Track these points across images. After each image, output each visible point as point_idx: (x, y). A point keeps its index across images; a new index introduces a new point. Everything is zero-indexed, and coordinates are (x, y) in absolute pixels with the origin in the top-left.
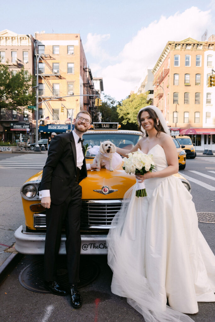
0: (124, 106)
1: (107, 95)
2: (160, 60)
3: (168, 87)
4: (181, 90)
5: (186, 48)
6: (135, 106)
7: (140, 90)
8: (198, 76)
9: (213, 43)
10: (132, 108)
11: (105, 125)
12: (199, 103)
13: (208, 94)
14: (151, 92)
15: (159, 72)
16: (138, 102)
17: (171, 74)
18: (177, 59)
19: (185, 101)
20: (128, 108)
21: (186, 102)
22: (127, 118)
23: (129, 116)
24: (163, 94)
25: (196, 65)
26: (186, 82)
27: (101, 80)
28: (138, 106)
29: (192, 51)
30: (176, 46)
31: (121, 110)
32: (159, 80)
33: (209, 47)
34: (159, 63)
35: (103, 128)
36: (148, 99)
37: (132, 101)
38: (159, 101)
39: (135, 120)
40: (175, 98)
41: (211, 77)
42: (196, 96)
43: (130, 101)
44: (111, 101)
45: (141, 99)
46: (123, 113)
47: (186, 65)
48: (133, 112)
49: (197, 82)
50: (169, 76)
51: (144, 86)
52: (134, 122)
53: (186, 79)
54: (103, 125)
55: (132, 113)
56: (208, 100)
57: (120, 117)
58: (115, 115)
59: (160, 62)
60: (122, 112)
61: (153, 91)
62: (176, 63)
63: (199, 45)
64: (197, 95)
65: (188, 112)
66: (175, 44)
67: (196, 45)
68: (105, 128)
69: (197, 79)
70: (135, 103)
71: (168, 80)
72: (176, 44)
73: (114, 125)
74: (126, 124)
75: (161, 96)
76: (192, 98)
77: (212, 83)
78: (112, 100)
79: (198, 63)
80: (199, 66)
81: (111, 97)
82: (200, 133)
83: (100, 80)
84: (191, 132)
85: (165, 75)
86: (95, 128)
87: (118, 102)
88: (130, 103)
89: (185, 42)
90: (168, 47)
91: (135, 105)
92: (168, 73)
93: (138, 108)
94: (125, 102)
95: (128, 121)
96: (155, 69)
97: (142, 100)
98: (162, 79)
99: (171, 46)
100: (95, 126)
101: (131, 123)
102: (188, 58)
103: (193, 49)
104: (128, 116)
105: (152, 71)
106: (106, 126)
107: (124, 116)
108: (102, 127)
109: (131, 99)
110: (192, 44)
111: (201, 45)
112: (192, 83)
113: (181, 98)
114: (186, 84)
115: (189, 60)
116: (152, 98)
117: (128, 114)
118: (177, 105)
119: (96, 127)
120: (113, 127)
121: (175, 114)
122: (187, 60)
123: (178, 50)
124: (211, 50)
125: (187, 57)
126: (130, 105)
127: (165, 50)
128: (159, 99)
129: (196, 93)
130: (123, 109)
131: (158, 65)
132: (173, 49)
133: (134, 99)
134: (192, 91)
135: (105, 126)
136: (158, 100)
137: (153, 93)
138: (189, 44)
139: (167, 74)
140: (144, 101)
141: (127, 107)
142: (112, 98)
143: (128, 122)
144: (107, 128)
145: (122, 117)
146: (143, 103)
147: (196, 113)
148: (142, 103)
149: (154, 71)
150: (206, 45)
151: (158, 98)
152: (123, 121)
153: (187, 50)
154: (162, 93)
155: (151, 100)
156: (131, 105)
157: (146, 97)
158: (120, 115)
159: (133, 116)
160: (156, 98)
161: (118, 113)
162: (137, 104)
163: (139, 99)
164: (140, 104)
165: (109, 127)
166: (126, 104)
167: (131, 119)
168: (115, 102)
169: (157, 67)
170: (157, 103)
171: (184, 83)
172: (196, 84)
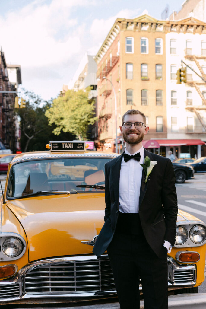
0: (55, 107)
1: (29, 91)
2: (106, 43)
3: (118, 82)
4: (137, 86)
5: (141, 29)
6: (72, 108)
7: (77, 84)
8: (158, 67)
9: (176, 23)
10: (68, 110)
11: (66, 144)
12: (161, 104)
13: (173, 92)
14: (94, 87)
15: (104, 61)
16: (76, 102)
17: (121, 63)
18: (129, 42)
19: (142, 101)
20: (62, 110)
21: (144, 103)
22: (60, 126)
23: (63, 122)
24: (111, 91)
25: (156, 52)
26: (143, 74)
27: (18, 68)
28: (77, 108)
29: (149, 32)
30: (127, 26)
31: (50, 113)
32: (105, 71)
33: (171, 28)
34: (104, 47)
35: (64, 149)
36: (90, 98)
37: (67, 100)
38: (106, 100)
39: (73, 128)
40: (129, 97)
41: (180, 71)
42: (157, 95)
43: (64, 100)
44: (35, 100)
45: (80, 98)
46: (54, 118)
47: (142, 51)
48: (69, 116)
49: (158, 75)
50: (119, 66)
51: (83, 78)
52: (71, 130)
53: (144, 71)
54: (64, 145)
55: (68, 119)
56: (174, 101)
57: (51, 123)
60: (53, 116)
61: (96, 86)
62: (129, 49)
63: (159, 25)
64: (158, 93)
65: (148, 117)
66: (126, 23)
67: (154, 25)
68: (66, 149)
69: (158, 71)
70: (72, 104)
71: (118, 71)
72: (128, 23)
73: (80, 145)
74: (60, 134)
75: (108, 94)
76: (151, 97)
77: (182, 78)
78: (37, 99)
79: (157, 50)
80: (159, 52)
81: (35, 94)
83: (16, 68)
84: (152, 145)
85: (114, 64)
86: (53, 149)
87: (46, 102)
88: (65, 103)
89: (139, 20)
90: (117, 26)
92: (117, 62)
93: (77, 110)
94: (57, 102)
95: (62, 129)
96: (99, 56)
97: (82, 99)
98: (109, 70)
99: (121, 24)
100: (53, 146)
101: (67, 132)
102: (145, 43)
103: (151, 30)
104: (61, 123)
105: (94, 57)
106: (68, 146)
107: (56, 122)
108: (63, 147)
109: (65, 98)
110: (149, 24)
111: (161, 24)
112: (152, 77)
113: (136, 97)
114: (143, 78)
115: (145, 44)
116: (95, 96)
117: (62, 119)
118: (133, 106)
119: (54, 147)
120: (78, 147)
122: (143, 45)
123: (131, 30)
124: (175, 32)
125: (143, 40)
126: (64, 106)
127: (113, 30)
129: (157, 91)
130: (55, 112)
131: (102, 50)
132: (124, 29)
133: (71, 97)
134: (152, 86)
135: (66, 146)
136: (103, 99)
137: (96, 89)
138: (145, 23)
139: (116, 64)
140: (85, 101)
141: (60, 109)
142: (36, 96)
143: (62, 131)
144: (70, 149)
145: (54, 124)
146: (84, 104)
147: (158, 118)
148: (82, 103)
149: (97, 58)
150: (167, 25)
151: (105, 97)
152: (55, 130)
153: (143, 31)
154: (109, 89)
155: (95, 99)
156: (66, 107)
157: (87, 95)
158: (50, 121)
159: (69, 123)
160: (101, 95)
161: (47, 118)
162: (74, 105)
163: (78, 98)
164: (79, 105)
165: (72, 147)
166: (59, 105)
167: (66, 126)
168: (41, 101)
169: (102, 52)
170: (103, 104)
171: (140, 76)
172: (156, 78)
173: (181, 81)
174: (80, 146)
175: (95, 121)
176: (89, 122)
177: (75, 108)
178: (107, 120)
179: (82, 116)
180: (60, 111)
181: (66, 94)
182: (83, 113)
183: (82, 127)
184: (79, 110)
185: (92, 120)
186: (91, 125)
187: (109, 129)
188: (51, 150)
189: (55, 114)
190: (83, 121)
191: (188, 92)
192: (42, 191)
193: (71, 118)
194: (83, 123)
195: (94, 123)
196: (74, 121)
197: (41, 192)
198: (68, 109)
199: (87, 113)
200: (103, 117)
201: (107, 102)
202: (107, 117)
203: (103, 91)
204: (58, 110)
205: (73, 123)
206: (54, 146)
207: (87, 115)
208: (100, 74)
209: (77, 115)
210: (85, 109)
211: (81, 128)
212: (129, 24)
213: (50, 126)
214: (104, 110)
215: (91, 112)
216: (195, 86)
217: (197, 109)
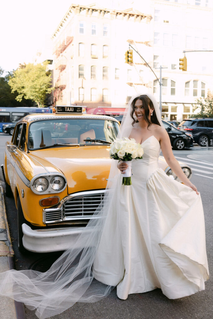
0: (17, 77)
2: (62, 24)
3: (72, 58)
4: (87, 63)
5: (92, 14)
8: (105, 48)
9: (121, 12)
10: (29, 81)
11: (68, 108)
12: (107, 79)
15: (61, 39)
16: (35, 74)
17: (75, 43)
18: (82, 25)
19: (91, 75)
20: (23, 80)
21: (93, 77)
22: (21, 93)
24: (65, 66)
25: (104, 35)
26: (93, 54)
28: (36, 79)
29: (98, 18)
30: (80, 11)
31: (13, 82)
32: (60, 49)
33: (117, 15)
34: (59, 27)
35: (67, 112)
36: (47, 71)
37: (27, 72)
38: (61, 73)
39: (33, 96)
40: (81, 72)
41: (128, 53)
42: (104, 71)
43: (25, 72)
45: (39, 71)
46: (17, 87)
47: (93, 33)
48: (30, 86)
49: (105, 54)
50: (73, 45)
51: (40, 54)
52: (31, 98)
53: (93, 50)
54: (67, 109)
55: (29, 88)
56: (117, 76)
59: (61, 27)
60: (15, 85)
61: (52, 61)
62: (82, 31)
63: (106, 12)
65: (96, 89)
66: (79, 8)
67: (103, 12)
68: (68, 112)
69: (105, 51)
72: (81, 8)
75: (63, 68)
76: (99, 72)
79: (105, 33)
80: (106, 36)
82: (109, 113)
84: (100, 112)
85: (68, 43)
86: (58, 112)
87: (8, 72)
88: (26, 75)
89: (91, 7)
90: (72, 10)
91: (32, 78)
92: (71, 41)
93: (36, 81)
94: (19, 73)
95: (23, 97)
96: (55, 35)
97: (41, 71)
98: (64, 48)
99: (75, 9)
101: (28, 99)
102: (95, 26)
103: (100, 16)
104: (23, 91)
105: (51, 36)
106: (70, 109)
107: (18, 90)
108: (66, 111)
109: (25, 70)
110: (98, 11)
111: (108, 12)
112: (100, 56)
113: (87, 72)
114: (93, 56)
115: (95, 28)
116: (51, 69)
117: (23, 87)
118: (84, 80)
119: (59, 110)
120: (78, 111)
122: (93, 29)
123: (83, 15)
124: (119, 19)
126: (25, 76)
127: (68, 14)
128: (61, 72)
129: (104, 67)
130: (17, 82)
131: (58, 30)
132: (78, 14)
133: (31, 70)
134: (99, 64)
135: (68, 110)
137: (52, 64)
138: (95, 10)
139: (70, 43)
140: (44, 73)
141: (22, 79)
143: (23, 98)
144: (71, 112)
145: (16, 91)
146: (43, 76)
147: (104, 90)
148: (41, 75)
149: (53, 37)
150: (113, 13)
151: (60, 71)
152: (17, 97)
153: (93, 16)
154: (64, 64)
155: (51, 72)
156: (27, 78)
157: (45, 68)
158: (12, 89)
159: (30, 91)
160: (57, 69)
161: (10, 87)
162: (34, 76)
163: (37, 70)
164: (38, 77)
165: (73, 111)
166: (20, 76)
167: (27, 94)
168: (4, 72)
169: (57, 32)
170: (58, 76)
171: (90, 54)
172: (103, 57)
173: (128, 60)
174: (79, 110)
175: (51, 90)
176: (47, 91)
177: (34, 79)
178: (61, 90)
179: (41, 86)
180: (21, 81)
181: (26, 66)
182: (42, 84)
183: (40, 95)
184: (38, 81)
185: (49, 90)
186: (48, 94)
187: (63, 98)
188: (57, 112)
189: (17, 83)
190: (42, 90)
191: (129, 70)
192: (58, 144)
193: (31, 87)
194: (41, 92)
195: (51, 92)
196: (34, 90)
197: (57, 144)
198: (28, 79)
199: (45, 84)
200: (58, 87)
201: (62, 75)
202: (62, 88)
203: (59, 65)
204: (20, 80)
205: (33, 91)
206: (59, 109)
207: (45, 85)
208: (56, 51)
209: (36, 85)
210: (44, 80)
211: (40, 96)
212: (82, 10)
213: (13, 93)
214: (59, 82)
215: (48, 83)
216: (134, 65)
217: (135, 84)
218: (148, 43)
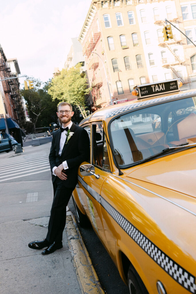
0: (55, 85)
1: (30, 77)
2: (86, 23)
3: (103, 54)
4: (119, 55)
5: (114, 6)
6: (69, 84)
7: (66, 64)
8: (134, 36)
11: (157, 86)
12: (142, 66)
13: (149, 54)
14: (83, 64)
15: (88, 38)
16: (71, 78)
17: (103, 38)
18: (106, 19)
19: (126, 67)
20: (61, 87)
21: (128, 68)
22: (61, 100)
23: (64, 96)
24: (98, 63)
25: (130, 23)
26: (123, 44)
27: (15, 60)
28: (72, 83)
29: (121, 7)
30: (102, 5)
31: (51, 91)
32: (89, 48)
34: (85, 27)
35: (155, 93)
36: (81, 72)
37: (63, 78)
38: (95, 72)
39: (72, 100)
40: (115, 65)
41: (166, 28)
42: (137, 59)
43: (61, 79)
46: (56, 95)
47: (119, 25)
49: (135, 42)
50: (101, 41)
51: (71, 59)
53: (122, 41)
54: (155, 88)
56: (152, 62)
57: (54, 99)
58: (46, 98)
59: (86, 26)
60: (55, 93)
62: (107, 24)
64: (138, 58)
65: (133, 79)
66: (100, 2)
68: (158, 92)
69: (134, 39)
70: (68, 79)
71: (101, 46)
72: (102, 2)
73: (172, 84)
75: (96, 66)
76: (133, 62)
77: (169, 35)
78: (37, 82)
79: (131, 21)
80: (133, 23)
81: (35, 78)
83: (14, 61)
85: (96, 40)
86: (142, 95)
87: (45, 83)
88: (62, 81)
90: (94, 6)
91: (69, 82)
92: (99, 37)
94: (56, 81)
96: (82, 37)
97: (75, 74)
98: (93, 46)
99: (97, 4)
100: (141, 91)
102: (119, 16)
103: (123, 5)
104: (62, 97)
105: (78, 38)
106: (159, 88)
107: (57, 97)
108: (154, 91)
109: (60, 76)
112: (131, 46)
113: (121, 65)
114: (123, 47)
115: (120, 18)
116: (84, 70)
117: (62, 94)
118: (120, 73)
119: (143, 93)
120: (171, 88)
121: (119, 83)
122: (119, 19)
123: (106, 8)
124: (143, 3)
125: (117, 15)
126: (62, 83)
127: (91, 11)
128: (95, 70)
129: (136, 56)
130: (55, 89)
131: (84, 31)
132: (101, 8)
133: (66, 75)
134: (131, 53)
135: (157, 89)
136: (93, 72)
139: (98, 39)
140: (78, 76)
141: (59, 86)
142: (36, 80)
144: (162, 91)
145: (56, 99)
146: (78, 78)
147: (141, 79)
148: (76, 78)
149: (80, 39)
151: (93, 70)
153: (116, 7)
154: (96, 62)
155: (85, 73)
156: (64, 83)
157: (79, 70)
158: (52, 97)
159: (69, 96)
160: (90, 69)
161: (50, 96)
162: (70, 81)
163: (72, 74)
164: (74, 81)
165: (164, 89)
166: (58, 83)
167: (67, 100)
168: (41, 84)
169: (83, 32)
170: (93, 76)
171: (121, 46)
172: (134, 45)
173: (168, 37)
174: (172, 86)
175: (89, 91)
176: (85, 92)
178: (99, 88)
179: (78, 88)
180: (59, 88)
181: (61, 73)
182: (79, 86)
183: (80, 97)
184: (74, 84)
185: (87, 90)
186: (87, 95)
187: (102, 95)
188: (140, 97)
189: (56, 91)
190: (80, 92)
191: (162, 52)
192: (170, 148)
193: (69, 91)
194: (80, 94)
195: (89, 93)
196: (72, 94)
197: (168, 149)
198: (65, 85)
199: (82, 85)
200: (95, 87)
201: (96, 73)
202: (99, 86)
203: (91, 65)
204: (58, 87)
205: (72, 95)
206: (143, 91)
207: (83, 87)
208: (86, 51)
209: (74, 88)
210: (80, 82)
211: (80, 99)
212: (103, 3)
213: (54, 101)
214: (95, 81)
215: (85, 84)
216: (167, 46)
217: (172, 65)
218: (177, 20)
